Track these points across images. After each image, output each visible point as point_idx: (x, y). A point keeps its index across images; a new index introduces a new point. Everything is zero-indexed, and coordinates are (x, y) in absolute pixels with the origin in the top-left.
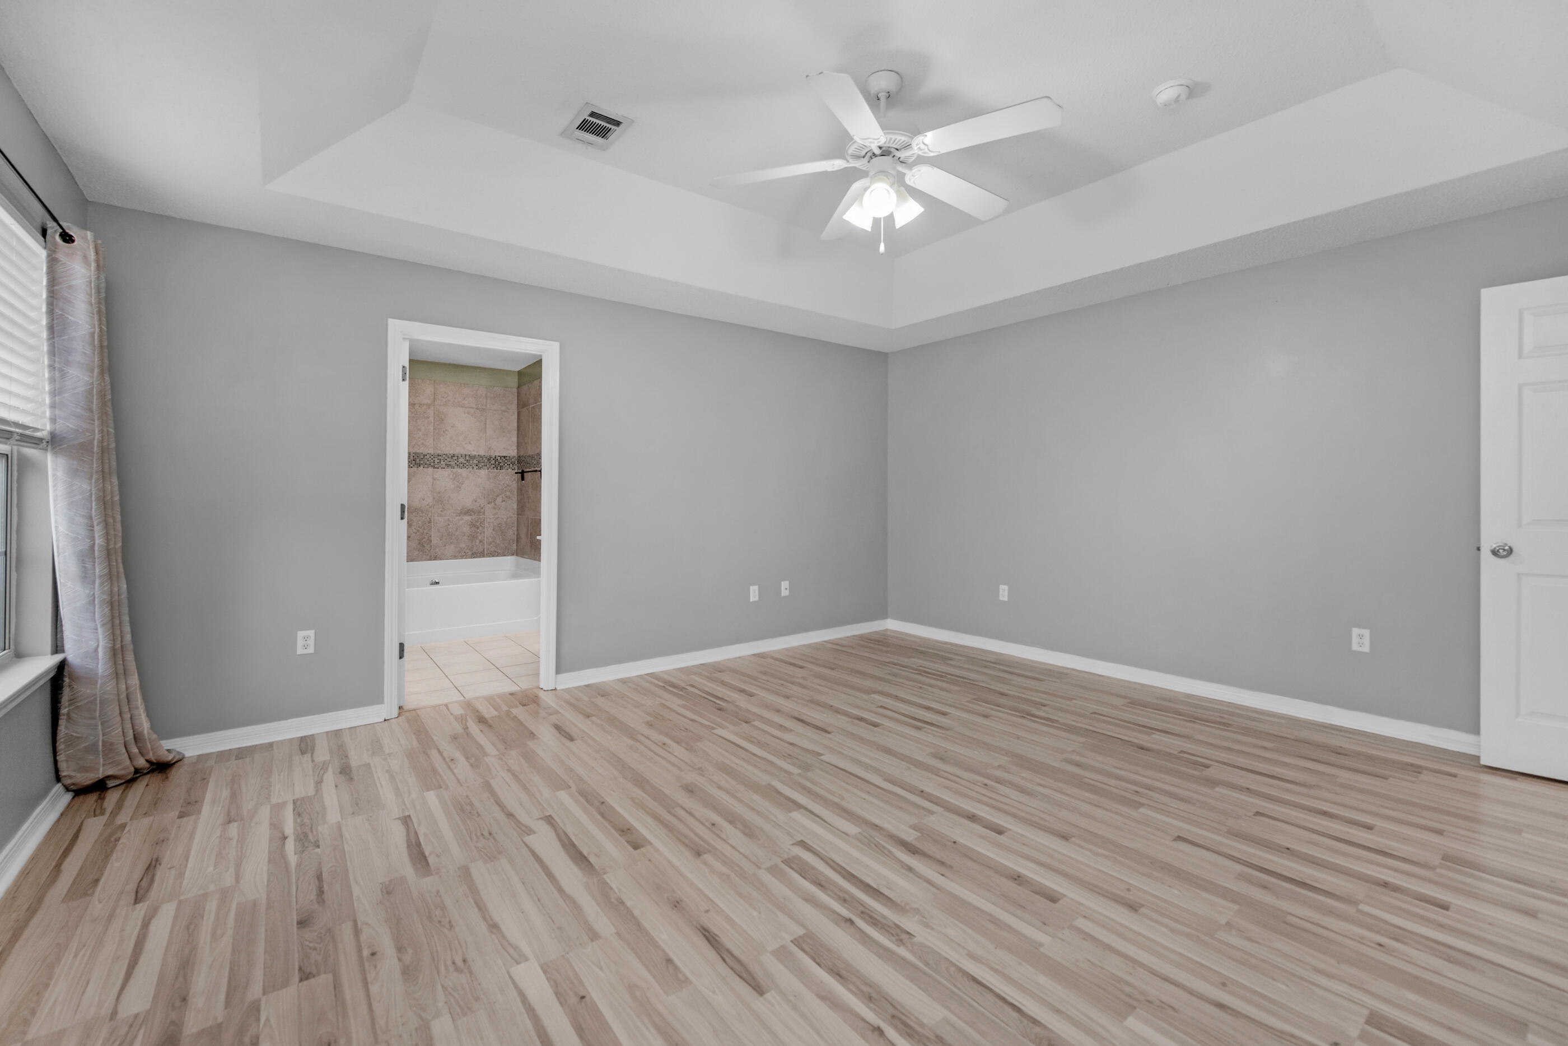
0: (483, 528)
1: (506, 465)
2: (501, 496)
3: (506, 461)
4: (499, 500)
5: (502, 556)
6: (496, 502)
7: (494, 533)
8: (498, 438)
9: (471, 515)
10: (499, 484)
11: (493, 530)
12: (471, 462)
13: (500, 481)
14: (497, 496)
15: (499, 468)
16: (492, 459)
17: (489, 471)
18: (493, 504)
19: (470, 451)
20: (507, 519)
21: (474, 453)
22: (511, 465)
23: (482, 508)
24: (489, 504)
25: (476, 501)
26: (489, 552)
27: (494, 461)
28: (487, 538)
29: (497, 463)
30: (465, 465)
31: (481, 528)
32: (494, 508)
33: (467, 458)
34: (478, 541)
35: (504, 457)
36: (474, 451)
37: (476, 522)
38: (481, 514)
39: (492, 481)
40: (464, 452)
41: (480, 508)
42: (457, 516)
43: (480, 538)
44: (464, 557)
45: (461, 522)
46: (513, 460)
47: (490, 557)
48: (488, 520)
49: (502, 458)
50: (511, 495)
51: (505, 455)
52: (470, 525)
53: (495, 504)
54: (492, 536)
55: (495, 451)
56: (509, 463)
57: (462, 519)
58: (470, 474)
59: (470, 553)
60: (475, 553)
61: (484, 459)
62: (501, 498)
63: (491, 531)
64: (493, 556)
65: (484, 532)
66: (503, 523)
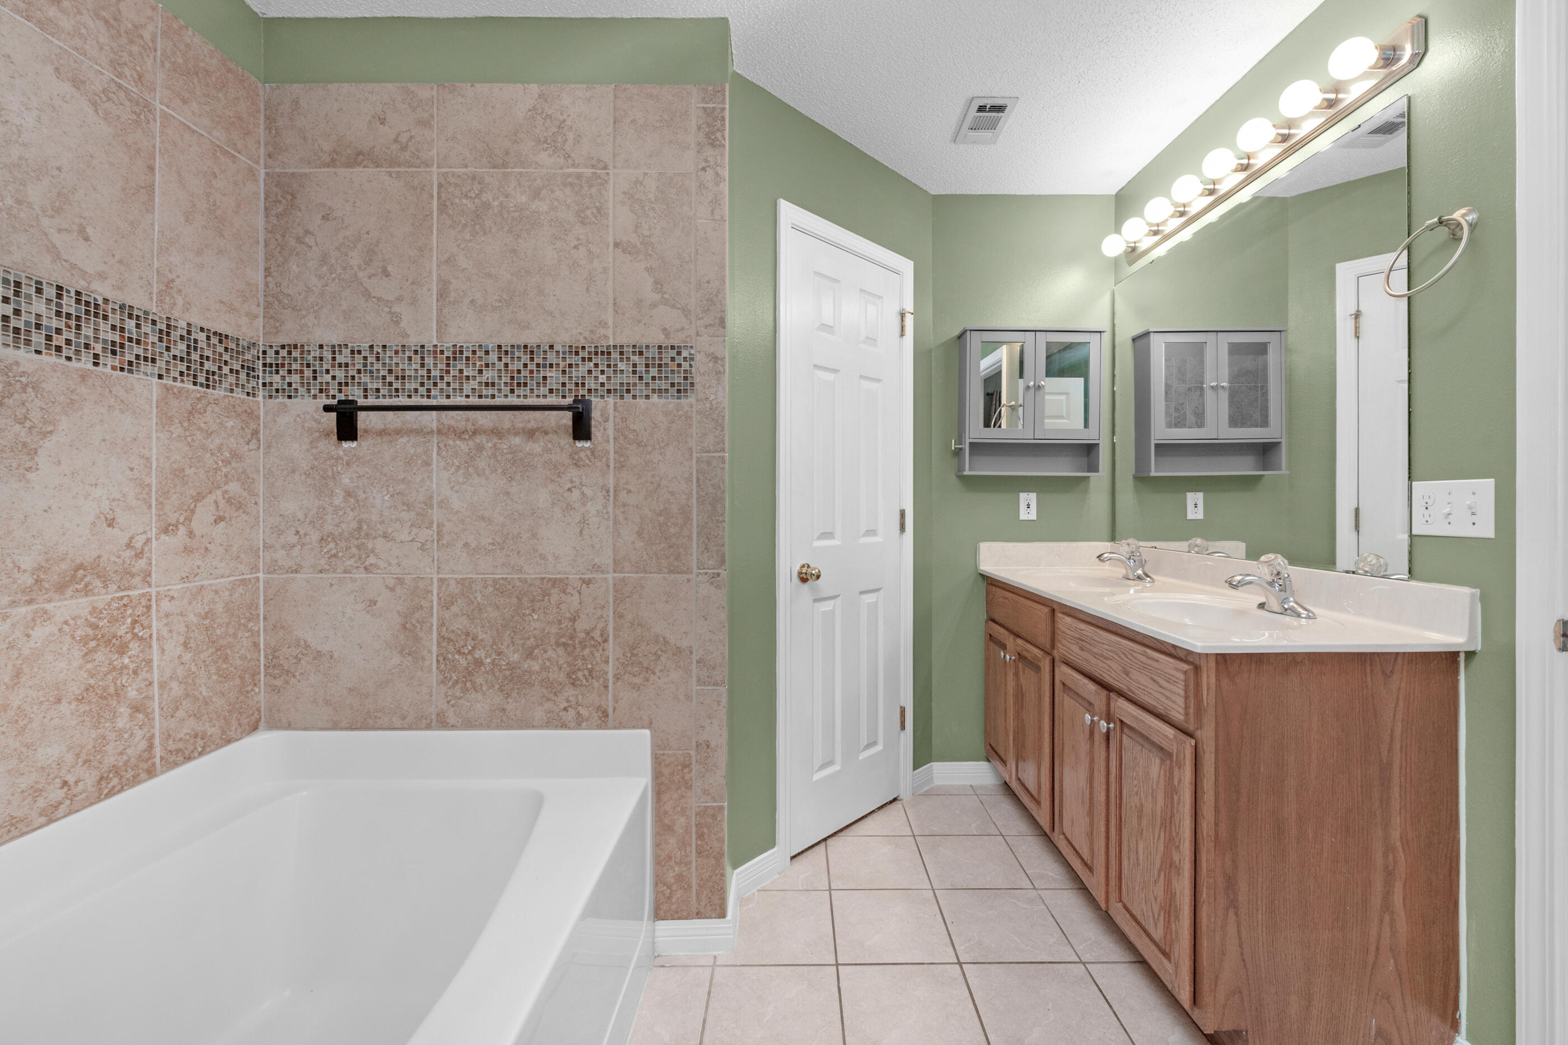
0: (145, 642)
1: (226, 370)
2: (210, 499)
3: (226, 357)
4: (204, 514)
5: (219, 747)
6: (194, 524)
7: (187, 657)
8: (199, 253)
9: (87, 591)
10: (204, 448)
11: (185, 645)
12: (87, 331)
13: (209, 434)
14: (199, 497)
15: (201, 379)
16: (175, 335)
17: (167, 388)
18: (182, 530)
19: (84, 274)
20: (232, 591)
21: (100, 290)
22: (243, 376)
23: (139, 555)
24: (166, 531)
25: (111, 523)
26: (172, 746)
27: (182, 346)
28: (162, 686)
29: (195, 356)
30: (58, 340)
31: (134, 647)
32: (188, 550)
33: (68, 304)
34: (124, 710)
35: (222, 337)
36: (102, 276)
37: (113, 620)
38: (137, 580)
39: (177, 430)
40: (50, 272)
41: (129, 553)
42: (13, 603)
43: (132, 694)
44: (62, 809)
45: (39, 633)
46: (248, 356)
47: (176, 765)
48: (166, 605)
49: (214, 340)
50: (245, 494)
51: (222, 329)
52: (84, 640)
53: (191, 534)
54: (180, 671)
55: (187, 307)
56: (236, 367)
57: (46, 616)
58: (83, 390)
59: (90, 778)
60: (115, 770)
61: (146, 328)
62: (213, 507)
63: (180, 650)
64: (189, 759)
65: (149, 662)
66: (219, 608)
